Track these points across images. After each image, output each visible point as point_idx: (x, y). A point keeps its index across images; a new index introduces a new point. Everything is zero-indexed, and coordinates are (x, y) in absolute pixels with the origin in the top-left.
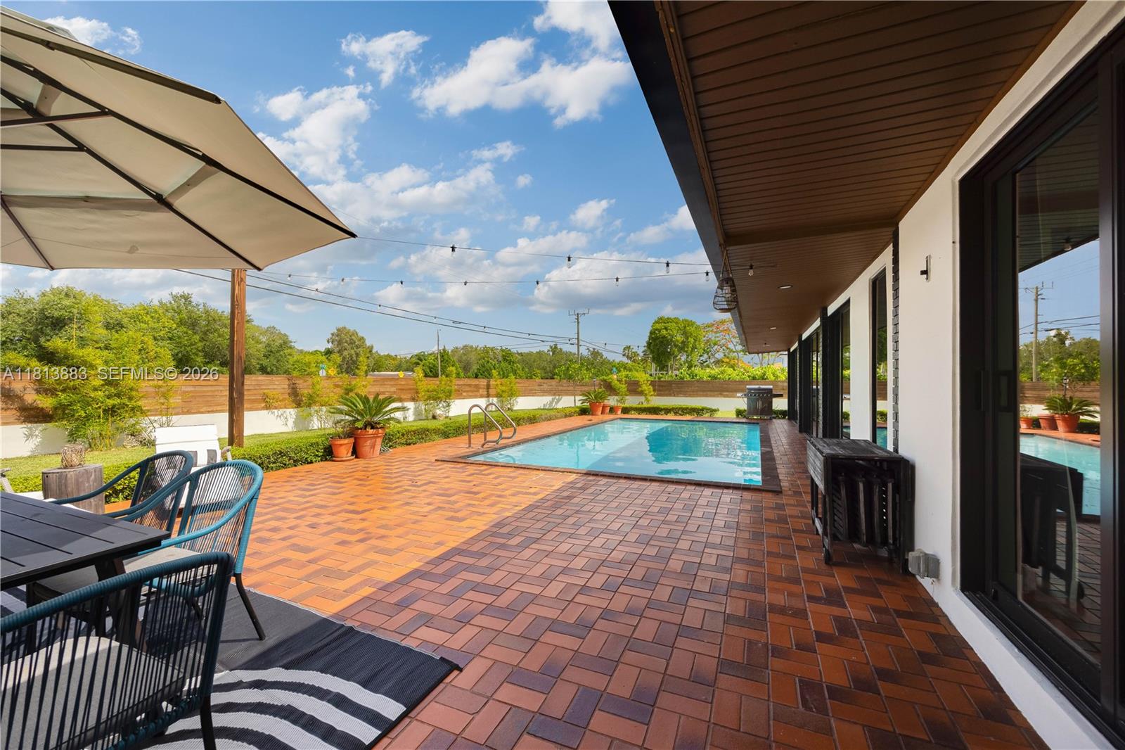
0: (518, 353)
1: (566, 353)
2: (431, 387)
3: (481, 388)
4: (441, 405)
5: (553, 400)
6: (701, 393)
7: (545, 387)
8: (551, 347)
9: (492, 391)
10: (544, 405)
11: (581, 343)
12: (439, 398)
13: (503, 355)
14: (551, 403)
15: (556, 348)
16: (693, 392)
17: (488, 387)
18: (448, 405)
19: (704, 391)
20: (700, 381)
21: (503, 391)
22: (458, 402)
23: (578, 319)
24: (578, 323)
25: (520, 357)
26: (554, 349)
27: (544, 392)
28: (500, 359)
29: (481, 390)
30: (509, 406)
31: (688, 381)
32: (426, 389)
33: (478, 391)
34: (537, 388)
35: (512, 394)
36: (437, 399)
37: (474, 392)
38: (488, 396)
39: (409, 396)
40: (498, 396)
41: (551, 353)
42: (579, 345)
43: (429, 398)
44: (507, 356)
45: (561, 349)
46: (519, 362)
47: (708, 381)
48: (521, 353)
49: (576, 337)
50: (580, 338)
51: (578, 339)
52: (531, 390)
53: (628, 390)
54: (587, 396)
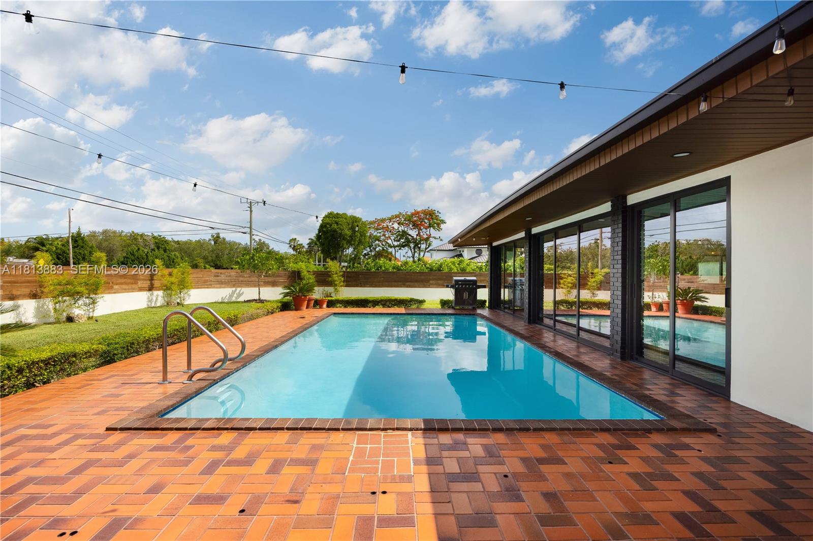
0: (174, 241)
1: (230, 243)
2: (63, 279)
3: (140, 279)
4: (80, 302)
5: (233, 293)
6: (387, 283)
7: (223, 277)
8: (213, 236)
9: (157, 283)
10: (222, 298)
11: (254, 232)
12: (78, 293)
13: (156, 243)
14: (231, 296)
15: (218, 237)
16: (379, 282)
17: (152, 277)
18: (94, 303)
19: (388, 282)
20: (386, 272)
21: (172, 283)
22: (107, 297)
23: (250, 207)
24: (251, 211)
25: (176, 246)
26: (217, 239)
27: (222, 284)
28: (152, 246)
29: (140, 282)
30: (179, 301)
31: (374, 272)
32: (55, 281)
33: (136, 283)
34: (212, 278)
35: (183, 285)
36: (75, 295)
37: (131, 284)
38: (151, 288)
39: (27, 291)
40: (167, 288)
41: (213, 243)
42: (251, 234)
43: (62, 293)
44: (160, 244)
45: (224, 239)
46: (175, 250)
47: (393, 273)
48: (178, 241)
49: (249, 226)
50: (253, 227)
51: (251, 228)
52: (206, 281)
53: (317, 281)
54: (289, 289)
